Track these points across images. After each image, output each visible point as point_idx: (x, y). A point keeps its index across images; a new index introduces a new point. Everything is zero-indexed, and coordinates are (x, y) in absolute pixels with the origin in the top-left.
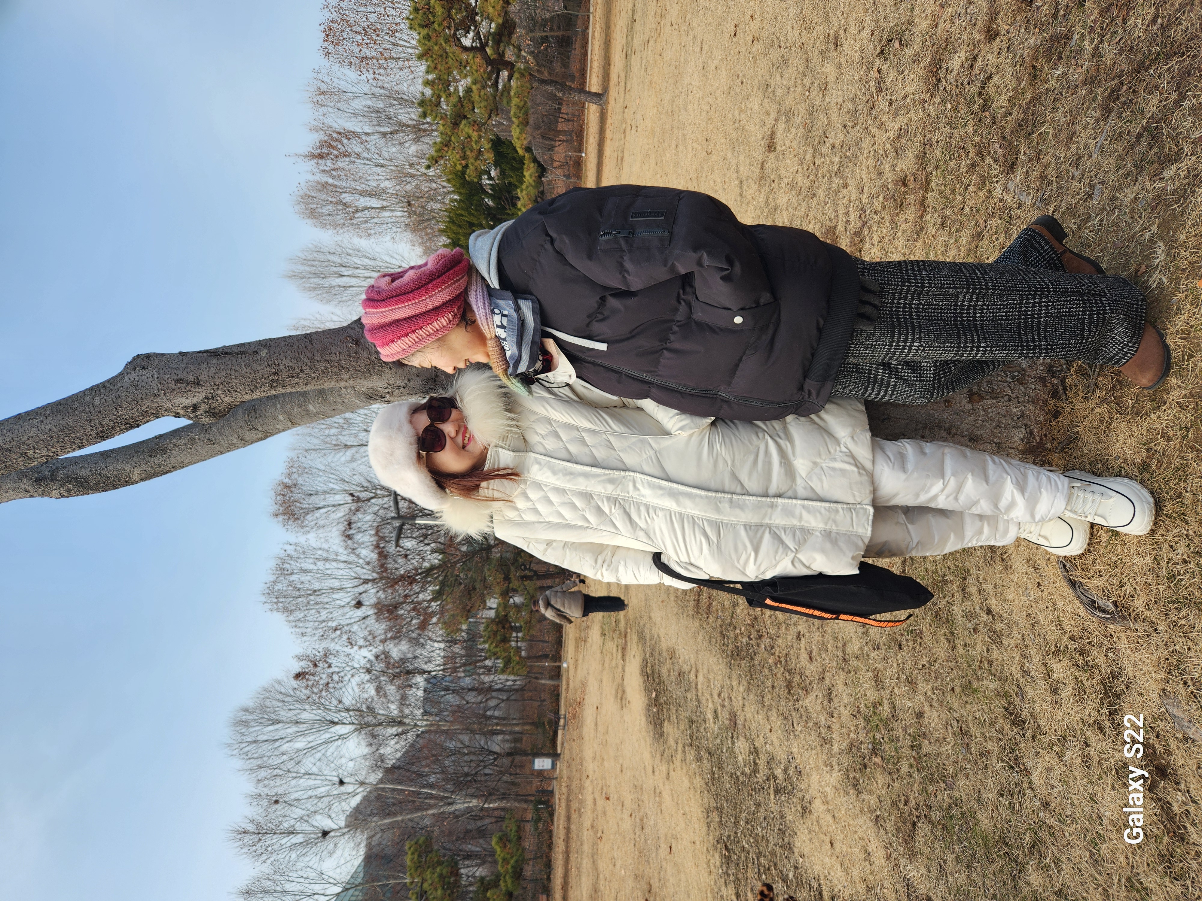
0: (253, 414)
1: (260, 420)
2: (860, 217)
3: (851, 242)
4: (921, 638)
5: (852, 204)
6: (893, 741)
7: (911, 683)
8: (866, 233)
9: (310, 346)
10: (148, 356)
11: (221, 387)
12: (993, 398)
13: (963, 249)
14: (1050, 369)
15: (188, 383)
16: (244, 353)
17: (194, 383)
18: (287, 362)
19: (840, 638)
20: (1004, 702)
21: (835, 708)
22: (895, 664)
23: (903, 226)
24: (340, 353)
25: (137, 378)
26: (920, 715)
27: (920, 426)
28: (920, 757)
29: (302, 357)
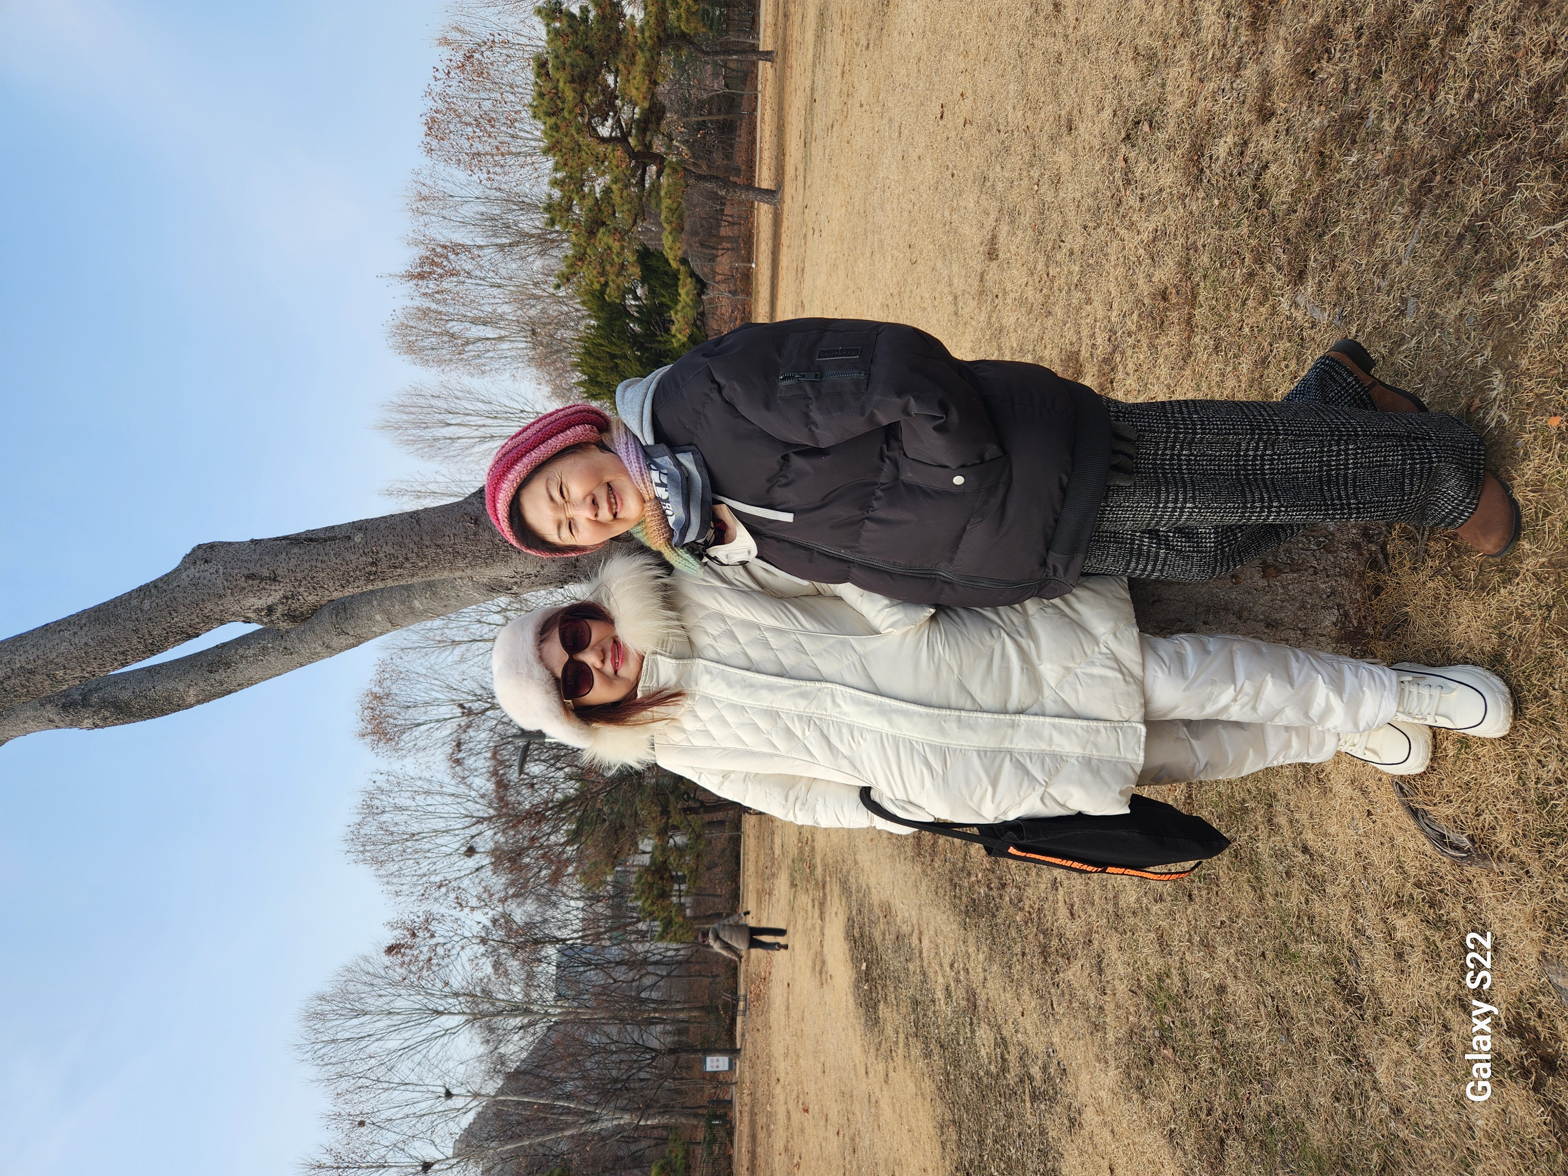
0: (342, 614)
1: (352, 622)
2: (1109, 340)
3: (1099, 371)
4: (1217, 885)
5: (1098, 324)
6: (1187, 1026)
7: (1207, 946)
8: (1118, 359)
9: (417, 527)
10: (212, 546)
11: (304, 582)
12: (1294, 572)
13: (1244, 379)
14: (1365, 532)
15: (262, 579)
16: (333, 539)
17: (270, 578)
18: (388, 549)
19: (1110, 886)
20: (1332, 971)
21: (1108, 982)
22: (1185, 921)
23: (1166, 350)
24: (455, 535)
25: (197, 575)
26: (1221, 990)
27: (1201, 609)
28: (1225, 1048)
29: (406, 542)
